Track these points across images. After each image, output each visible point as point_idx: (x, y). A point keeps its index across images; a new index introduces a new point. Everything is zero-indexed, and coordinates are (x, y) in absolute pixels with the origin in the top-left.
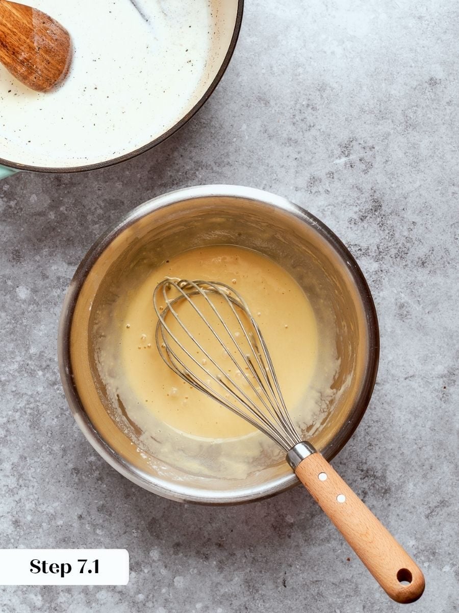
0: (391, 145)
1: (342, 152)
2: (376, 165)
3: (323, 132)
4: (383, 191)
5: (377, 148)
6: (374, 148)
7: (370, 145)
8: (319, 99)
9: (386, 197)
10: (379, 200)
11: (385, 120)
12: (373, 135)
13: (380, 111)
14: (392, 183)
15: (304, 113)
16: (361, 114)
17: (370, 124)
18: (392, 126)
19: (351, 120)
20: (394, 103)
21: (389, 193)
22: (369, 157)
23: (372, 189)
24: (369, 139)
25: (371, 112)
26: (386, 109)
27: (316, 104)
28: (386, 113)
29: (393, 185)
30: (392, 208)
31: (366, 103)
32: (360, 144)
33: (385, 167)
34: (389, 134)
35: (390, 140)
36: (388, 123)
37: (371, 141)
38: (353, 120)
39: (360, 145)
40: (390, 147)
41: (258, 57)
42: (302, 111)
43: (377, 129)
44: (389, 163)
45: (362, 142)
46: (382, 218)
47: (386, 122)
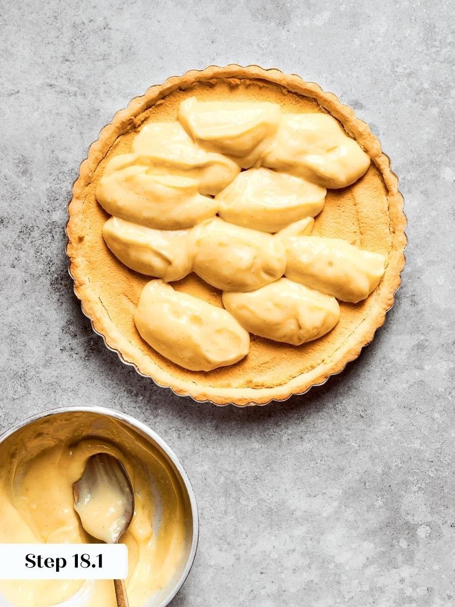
0: (42, 353)
1: (96, 344)
2: (58, 330)
3: (119, 366)
4: (49, 301)
5: (58, 350)
6: (61, 350)
7: (65, 353)
8: (124, 403)
9: (45, 294)
10: (53, 292)
11: (49, 381)
12: (62, 364)
13: (55, 392)
14: (39, 310)
15: (141, 387)
16: (77, 388)
17: (66, 377)
18: (41, 376)
19: (88, 380)
20: (40, 402)
21: (43, 300)
22: (67, 340)
23: (62, 303)
24: (67, 360)
25: (64, 390)
26: (48, 395)
27: (128, 397)
28: (48, 390)
29: (38, 308)
30: (39, 283)
31: (71, 400)
32: (77, 354)
33: (48, 329)
34: (44, 366)
35: (43, 360)
36: (46, 378)
37: (65, 357)
38: (86, 380)
39: (76, 352)
40: (42, 352)
41: (194, 449)
42: (143, 388)
43: (58, 371)
44: (43, 334)
45: (75, 356)
46: (49, 271)
47: (48, 380)
